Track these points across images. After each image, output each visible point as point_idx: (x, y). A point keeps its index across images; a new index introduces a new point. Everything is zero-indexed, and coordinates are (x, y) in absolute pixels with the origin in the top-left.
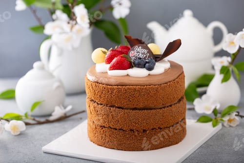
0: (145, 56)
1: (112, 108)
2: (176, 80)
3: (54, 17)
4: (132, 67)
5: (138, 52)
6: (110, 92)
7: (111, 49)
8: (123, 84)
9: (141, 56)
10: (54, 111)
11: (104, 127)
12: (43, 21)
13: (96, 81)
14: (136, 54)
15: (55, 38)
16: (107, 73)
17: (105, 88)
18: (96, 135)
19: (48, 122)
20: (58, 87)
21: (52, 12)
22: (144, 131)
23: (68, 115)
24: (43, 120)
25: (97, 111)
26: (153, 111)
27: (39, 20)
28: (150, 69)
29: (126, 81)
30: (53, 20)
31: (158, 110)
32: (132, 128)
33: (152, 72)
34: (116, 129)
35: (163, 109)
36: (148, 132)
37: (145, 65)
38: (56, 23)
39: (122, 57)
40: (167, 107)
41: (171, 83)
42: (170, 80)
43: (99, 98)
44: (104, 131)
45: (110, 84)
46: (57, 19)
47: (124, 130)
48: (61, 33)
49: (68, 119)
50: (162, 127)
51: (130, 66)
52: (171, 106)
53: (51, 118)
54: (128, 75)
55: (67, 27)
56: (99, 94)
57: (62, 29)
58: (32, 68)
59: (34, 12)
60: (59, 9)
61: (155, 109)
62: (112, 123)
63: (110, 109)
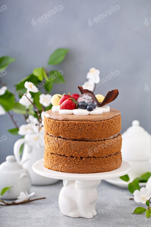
0: (89, 101)
1: (59, 139)
2: (110, 120)
3: (28, 121)
4: (77, 108)
5: (84, 99)
6: (58, 126)
7: (64, 94)
8: (67, 120)
9: (86, 101)
10: (19, 195)
11: (53, 154)
12: (18, 124)
13: (49, 117)
14: (83, 99)
15: (26, 138)
16: (58, 112)
17: (54, 123)
18: (48, 160)
19: (14, 204)
20: (25, 176)
21: (27, 117)
22: (81, 158)
23: (31, 199)
24: (10, 202)
25: (49, 141)
26: (89, 142)
27: (15, 123)
28: (90, 110)
29: (70, 117)
30: (27, 123)
31: (93, 142)
32: (72, 155)
33: (91, 112)
34: (61, 155)
35: (98, 142)
36: (84, 159)
37: (86, 107)
38: (28, 125)
39: (69, 99)
40: (102, 141)
41: (105, 121)
42: (105, 119)
43: (50, 131)
44: (52, 157)
45: (58, 119)
46: (30, 122)
47: (66, 157)
48: (31, 134)
49: (30, 202)
50: (96, 156)
51: (76, 107)
52: (104, 140)
53: (17, 201)
54: (73, 114)
55: (36, 129)
56: (51, 128)
57: (33, 130)
58: (5, 160)
59: (12, 116)
60: (31, 114)
61: (91, 141)
62: (58, 150)
63: (58, 139)
